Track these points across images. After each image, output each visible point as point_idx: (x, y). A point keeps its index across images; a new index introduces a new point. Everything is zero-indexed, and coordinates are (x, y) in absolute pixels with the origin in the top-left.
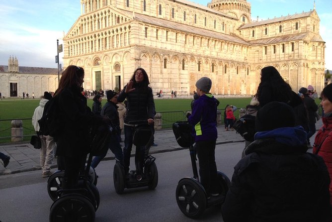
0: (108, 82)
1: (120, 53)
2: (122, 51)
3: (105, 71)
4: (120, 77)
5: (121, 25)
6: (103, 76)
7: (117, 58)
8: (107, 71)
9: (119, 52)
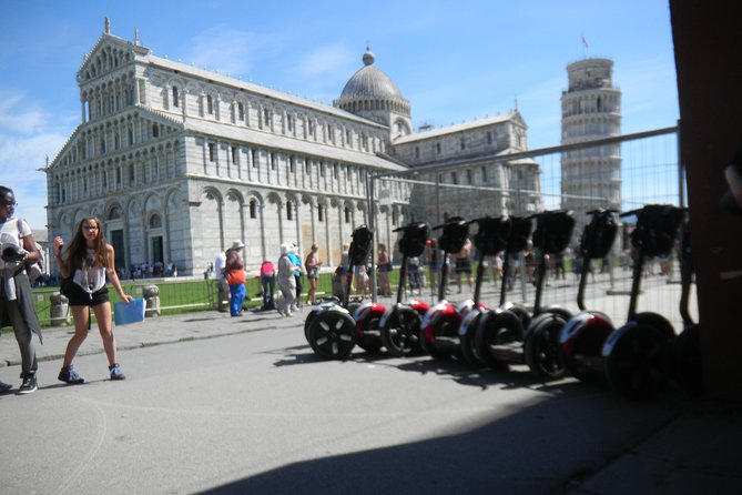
0: (138, 250)
1: (160, 194)
2: (165, 189)
3: (131, 230)
4: (161, 238)
5: (160, 140)
6: (128, 239)
7: (154, 201)
8: (136, 229)
9: (158, 190)
